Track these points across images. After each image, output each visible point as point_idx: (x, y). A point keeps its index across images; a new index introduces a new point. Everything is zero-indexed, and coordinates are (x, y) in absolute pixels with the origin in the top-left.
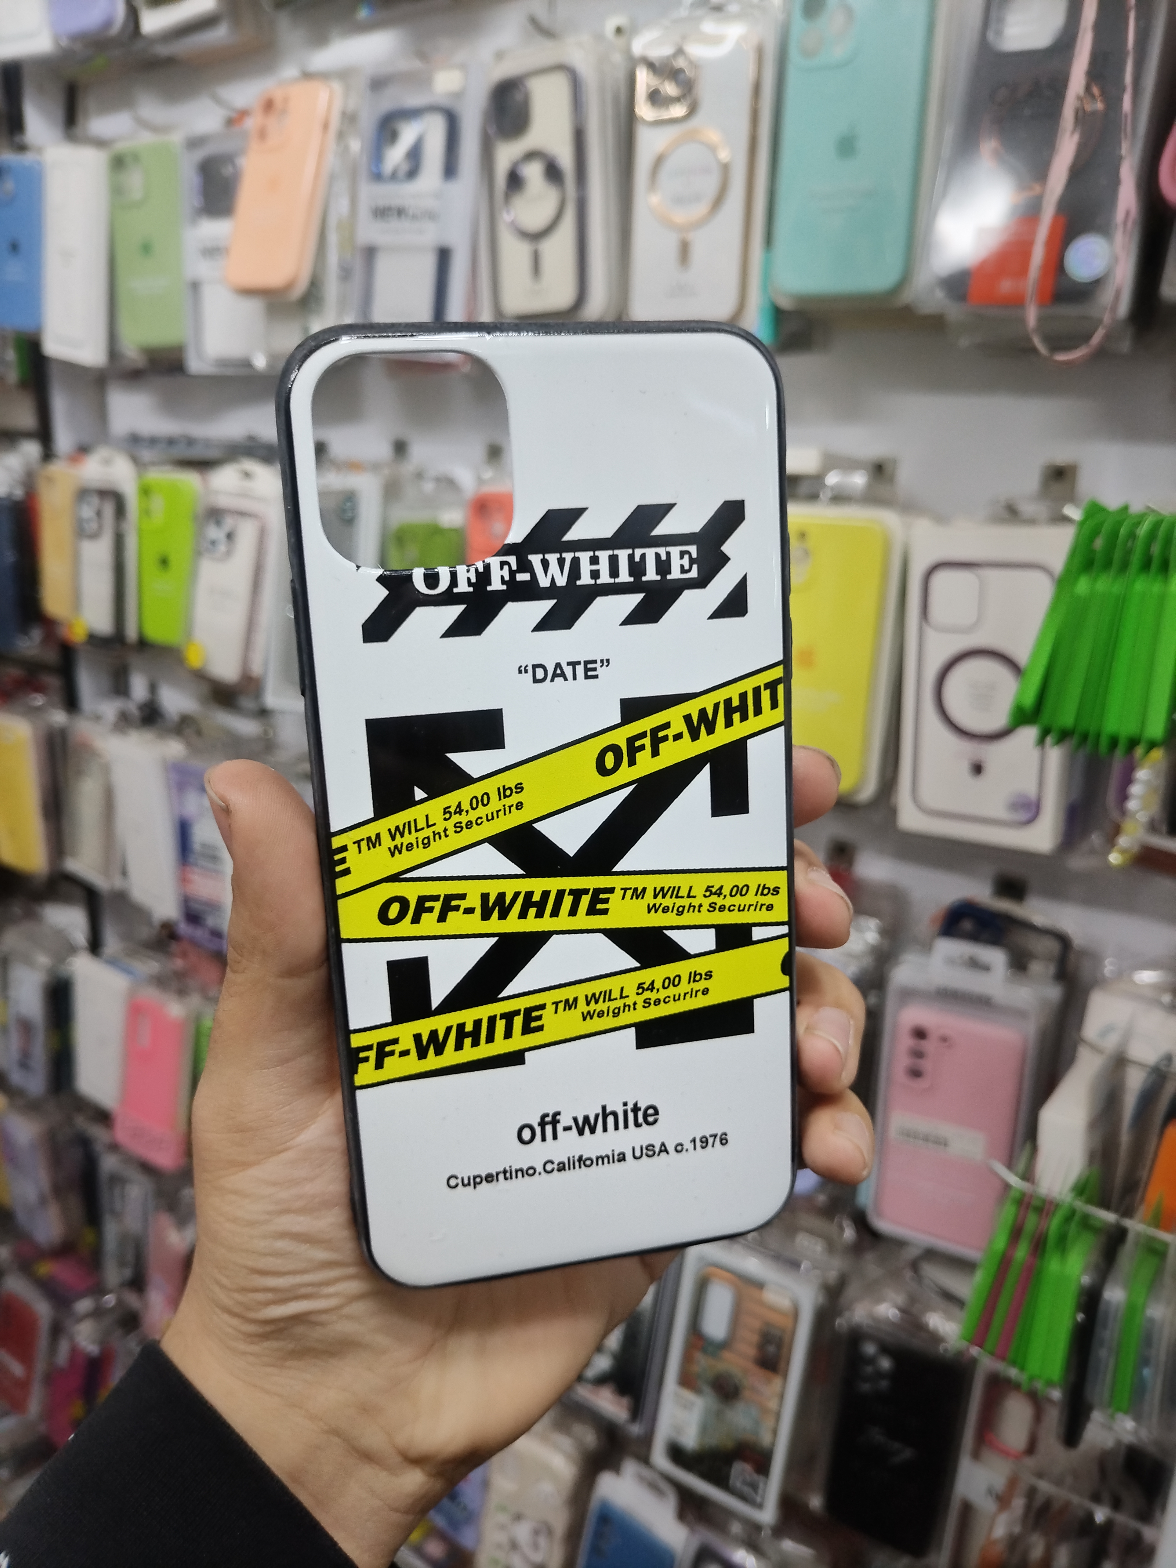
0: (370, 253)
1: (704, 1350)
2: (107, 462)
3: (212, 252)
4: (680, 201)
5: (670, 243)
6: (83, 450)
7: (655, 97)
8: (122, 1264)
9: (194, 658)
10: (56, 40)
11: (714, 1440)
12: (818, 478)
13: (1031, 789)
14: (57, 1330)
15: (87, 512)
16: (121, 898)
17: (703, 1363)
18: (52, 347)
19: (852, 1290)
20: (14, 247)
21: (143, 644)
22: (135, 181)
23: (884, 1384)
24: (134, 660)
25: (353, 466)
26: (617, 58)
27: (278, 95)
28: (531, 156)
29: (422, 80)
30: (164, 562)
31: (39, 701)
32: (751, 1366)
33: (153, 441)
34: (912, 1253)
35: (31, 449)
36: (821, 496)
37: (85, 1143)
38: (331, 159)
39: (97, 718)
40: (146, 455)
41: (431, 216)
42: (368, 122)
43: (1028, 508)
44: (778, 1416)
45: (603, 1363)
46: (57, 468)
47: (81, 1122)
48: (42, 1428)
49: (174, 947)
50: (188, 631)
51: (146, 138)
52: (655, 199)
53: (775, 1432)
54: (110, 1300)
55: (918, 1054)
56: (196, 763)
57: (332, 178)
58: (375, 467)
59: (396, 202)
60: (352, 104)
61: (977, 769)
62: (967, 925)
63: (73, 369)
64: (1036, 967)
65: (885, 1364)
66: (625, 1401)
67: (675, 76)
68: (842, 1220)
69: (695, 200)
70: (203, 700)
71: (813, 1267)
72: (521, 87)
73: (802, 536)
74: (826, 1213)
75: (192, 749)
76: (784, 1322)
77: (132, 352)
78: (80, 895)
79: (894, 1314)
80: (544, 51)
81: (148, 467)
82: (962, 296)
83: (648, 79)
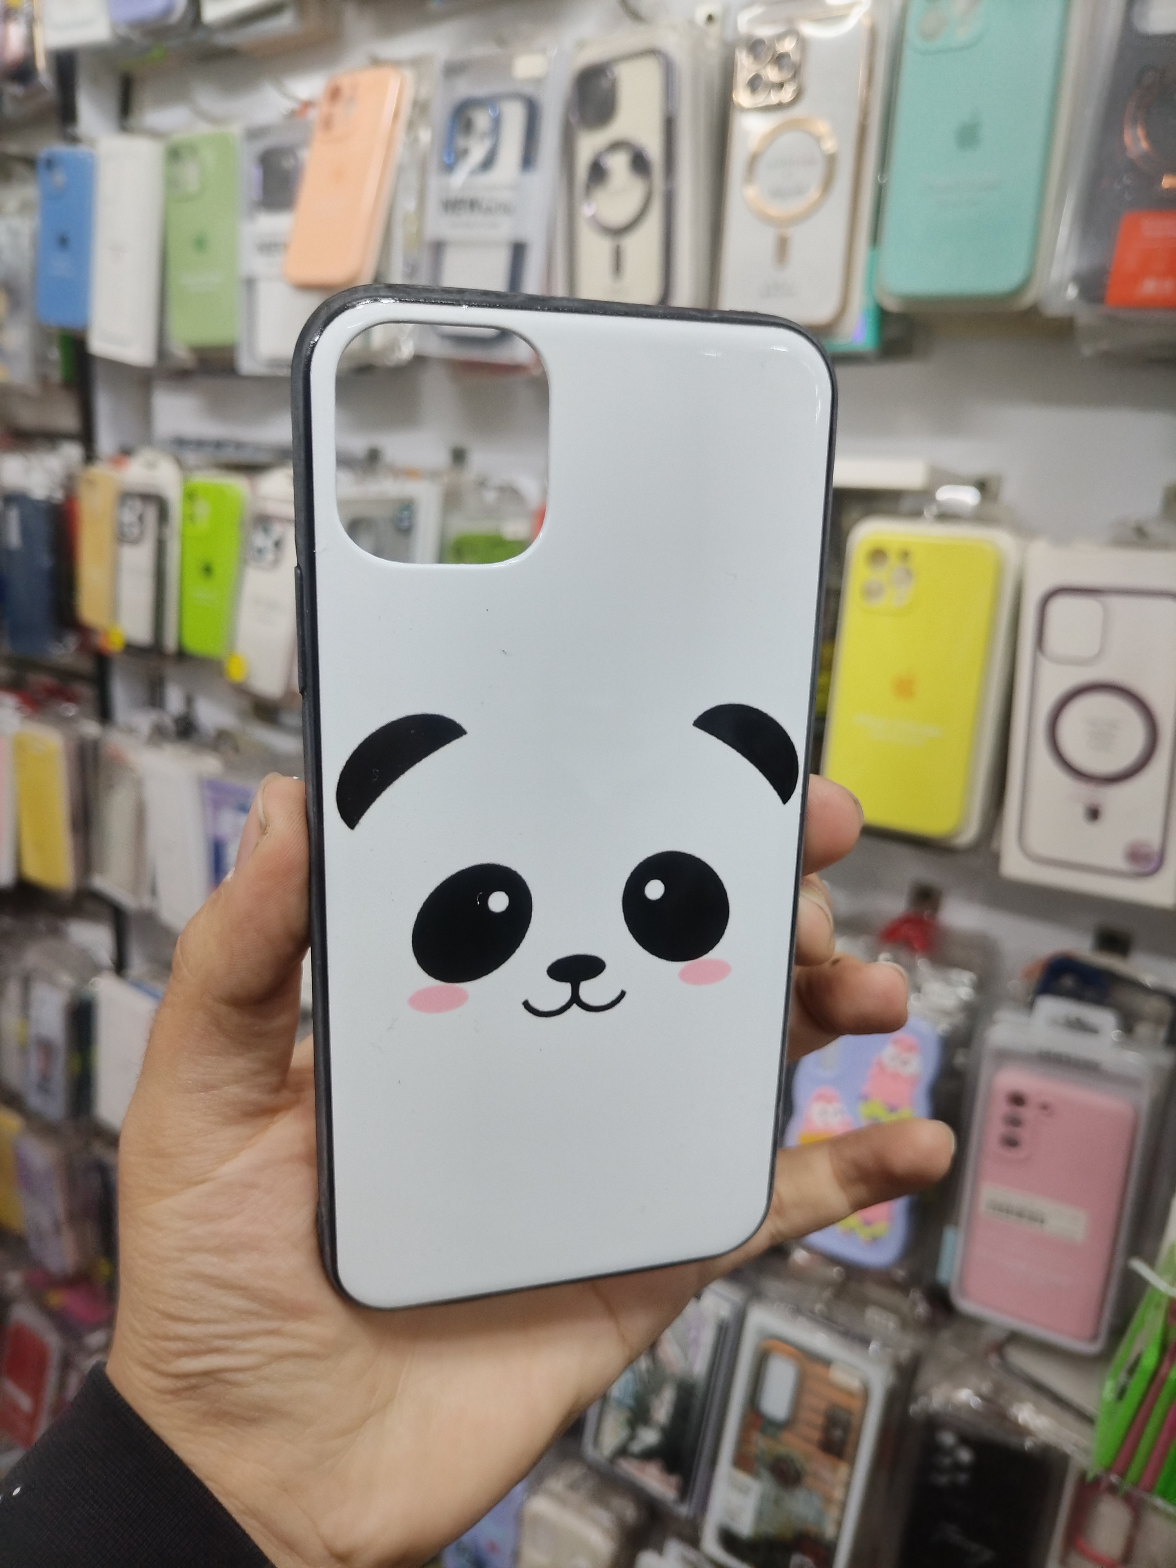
0: (438, 248)
1: (763, 1431)
2: (151, 465)
3: (269, 247)
4: (778, 194)
5: (767, 239)
6: (126, 452)
7: (754, 84)
9: (236, 671)
10: (114, 25)
11: (771, 1529)
12: (926, 495)
13: (1152, 839)
14: (67, 1364)
15: (128, 517)
16: (149, 918)
17: (760, 1443)
18: (99, 346)
19: (928, 1375)
20: (63, 242)
21: (182, 656)
22: (191, 173)
23: (963, 1478)
24: (171, 671)
25: (410, 473)
26: (712, 44)
27: (345, 84)
28: (616, 146)
29: (502, 65)
30: (208, 570)
31: (70, 712)
32: (813, 1450)
33: (199, 444)
34: (990, 1335)
35: (72, 452)
36: (925, 513)
37: (102, 1171)
38: (401, 150)
39: (131, 731)
40: (191, 457)
41: (506, 209)
42: (440, 111)
43: (1158, 530)
44: (843, 1506)
45: (649, 1437)
46: (100, 471)
47: (97, 1147)
50: (231, 643)
51: (203, 129)
52: (751, 192)
53: (839, 1524)
55: (1015, 1122)
56: (235, 781)
57: (401, 170)
58: (433, 475)
59: (469, 194)
60: (424, 91)
61: (1094, 814)
62: (1068, 982)
63: (119, 368)
64: (1143, 1030)
65: (965, 1456)
66: (674, 1480)
67: (779, 60)
68: (916, 1294)
69: (799, 191)
70: (242, 715)
71: (885, 1345)
72: (609, 74)
73: (905, 555)
74: (903, 1287)
75: (229, 766)
76: (856, 1405)
77: (180, 350)
78: (107, 914)
79: (975, 1402)
80: (634, 36)
81: (194, 471)
82: (1098, 299)
83: (748, 65)
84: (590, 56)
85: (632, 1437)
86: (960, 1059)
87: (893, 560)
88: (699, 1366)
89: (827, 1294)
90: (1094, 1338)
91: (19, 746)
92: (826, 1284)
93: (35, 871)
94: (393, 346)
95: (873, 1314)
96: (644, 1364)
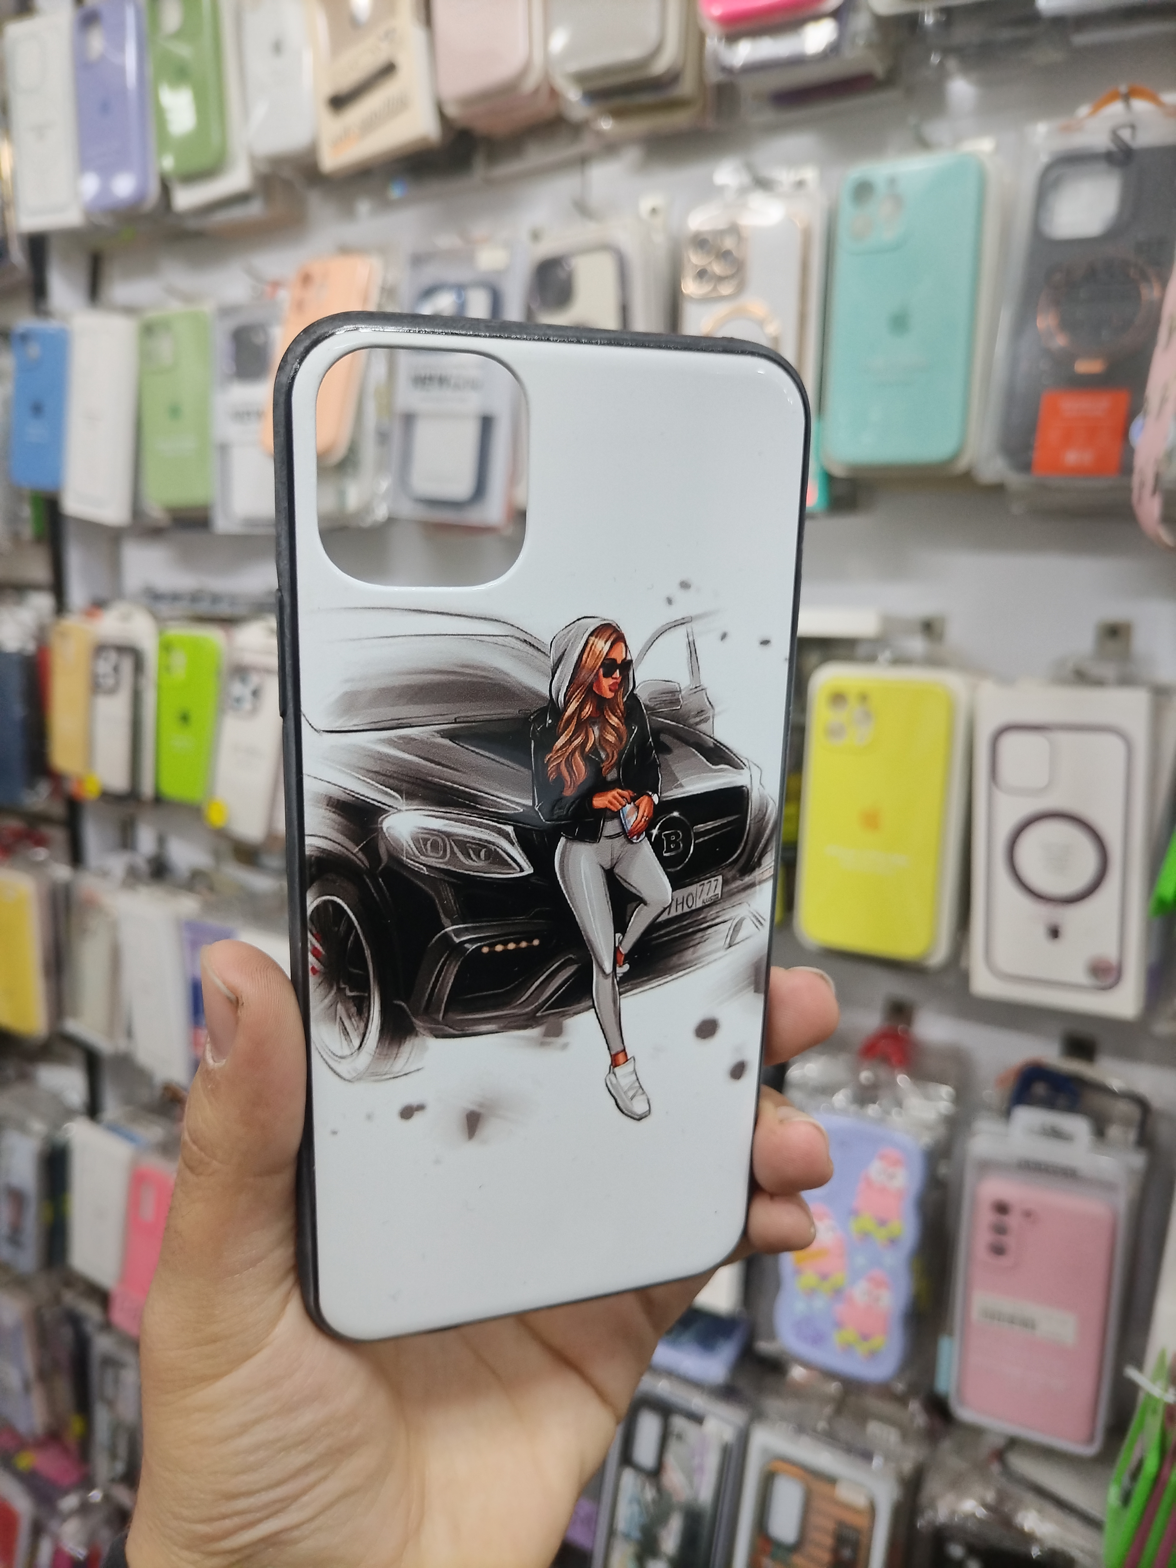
0: (409, 419)
1: (773, 1557)
2: (126, 618)
3: (242, 416)
6: (98, 605)
7: (702, 274)
8: (114, 1457)
9: (216, 817)
10: (86, 212)
12: (878, 641)
13: (1109, 952)
14: (38, 1530)
15: (104, 667)
16: (125, 1061)
18: (72, 505)
19: (933, 1486)
20: (37, 409)
21: (159, 800)
22: (164, 347)
24: (144, 815)
27: (315, 268)
29: (466, 256)
30: (185, 718)
31: (41, 856)
33: (175, 597)
34: (995, 1442)
35: (43, 602)
36: (879, 658)
37: (75, 1320)
39: (104, 874)
40: (165, 609)
41: (475, 385)
42: (408, 294)
43: (1095, 669)
46: (73, 622)
47: (69, 1298)
49: (175, 1110)
50: (210, 790)
51: (175, 307)
54: (96, 1495)
55: (1000, 1230)
56: (214, 921)
59: (437, 372)
60: (393, 277)
61: (1055, 933)
62: (1040, 1089)
64: (1114, 1132)
67: (724, 255)
68: (915, 1406)
70: (217, 855)
71: (887, 1458)
72: (564, 265)
73: (864, 698)
74: (902, 1400)
75: (208, 907)
76: (861, 1522)
77: (155, 511)
78: (78, 1056)
79: (981, 1512)
80: (587, 232)
81: (171, 623)
82: (1025, 466)
83: (695, 259)
84: (547, 248)
86: (943, 1170)
87: (853, 703)
88: (705, 1494)
89: (828, 1410)
90: (1091, 1439)
92: (826, 1400)
93: (5, 1018)
94: (367, 509)
95: (874, 1428)
96: (650, 1494)
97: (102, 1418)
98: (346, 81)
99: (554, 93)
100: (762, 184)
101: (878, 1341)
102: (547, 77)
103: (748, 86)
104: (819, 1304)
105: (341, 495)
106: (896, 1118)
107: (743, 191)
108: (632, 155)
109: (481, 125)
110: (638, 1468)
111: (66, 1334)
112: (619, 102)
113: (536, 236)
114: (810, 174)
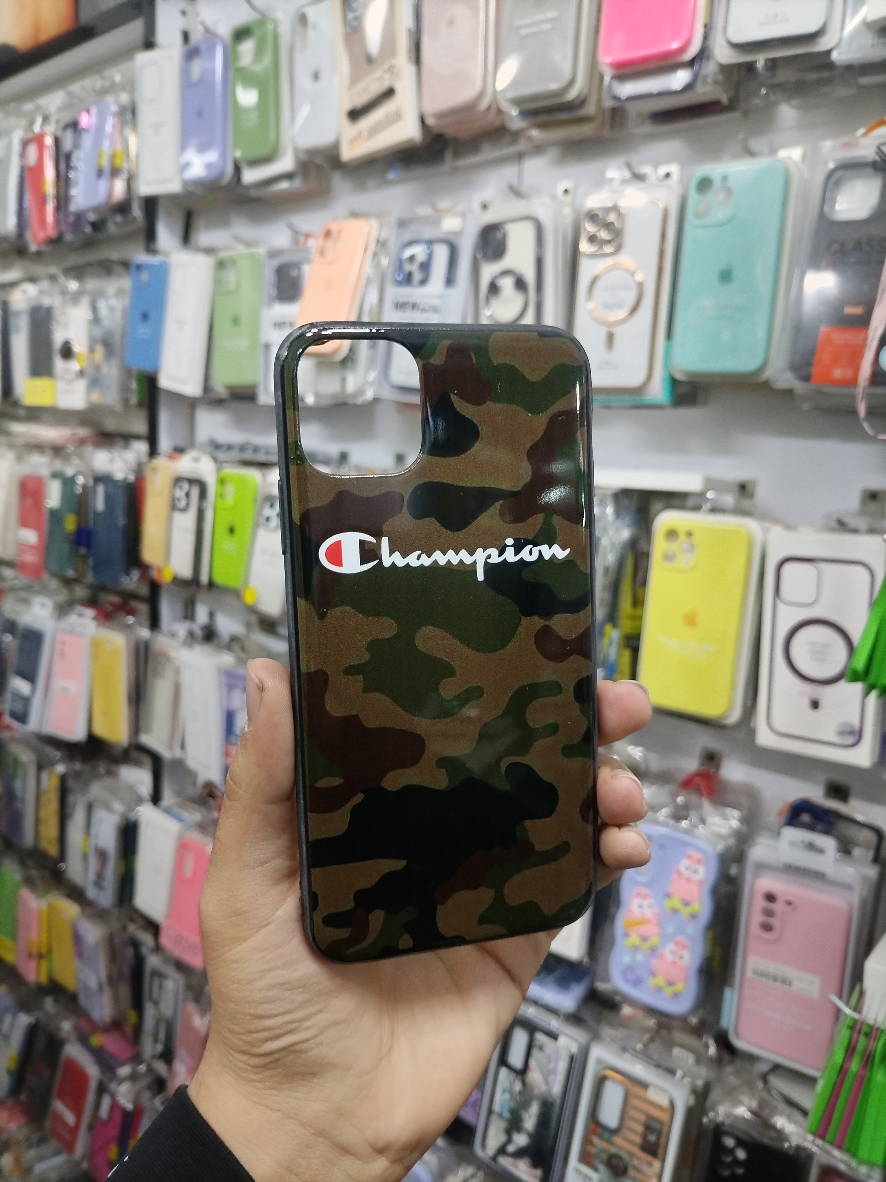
1: (601, 1137)
2: (196, 460)
3: (279, 325)
4: (608, 306)
5: (602, 333)
6: (179, 451)
7: (592, 239)
8: (156, 1040)
9: (249, 598)
10: (185, 183)
12: (701, 495)
13: (855, 722)
14: (102, 1089)
15: (180, 493)
16: (179, 764)
17: (599, 1145)
18: (165, 382)
19: (715, 1094)
20: (145, 316)
21: (211, 585)
22: (231, 277)
23: (740, 1171)
24: (202, 596)
26: (567, 211)
27: (334, 227)
28: (506, 273)
29: (436, 221)
30: (232, 530)
32: (636, 1150)
33: (230, 447)
34: (763, 1067)
35: (141, 447)
36: (702, 508)
37: (136, 944)
38: (368, 270)
39: (173, 635)
40: (222, 455)
41: (435, 310)
43: (853, 522)
45: (521, 1140)
46: (160, 462)
47: (132, 928)
48: (85, 1165)
49: (212, 802)
50: (247, 579)
51: (241, 250)
52: (590, 306)
54: (144, 1067)
55: (769, 913)
56: (242, 670)
57: (368, 281)
59: (411, 300)
60: (384, 234)
61: (815, 705)
62: (806, 818)
63: (177, 398)
64: (857, 852)
65: (741, 1154)
66: (537, 1171)
67: (608, 226)
68: (708, 1038)
69: (620, 306)
70: (249, 626)
71: (686, 1075)
72: (501, 229)
73: (690, 534)
74: (698, 1031)
75: (238, 660)
76: (663, 1116)
77: (219, 388)
78: (147, 761)
79: (747, 1115)
80: (519, 207)
81: (225, 465)
82: (806, 378)
83: (590, 228)
84: (491, 217)
85: (509, 1141)
86: (733, 871)
87: (682, 537)
88: (556, 1089)
89: (646, 1037)
91: (95, 644)
92: (645, 1030)
93: (101, 730)
94: (360, 392)
95: (677, 1051)
96: (518, 1087)
97: (150, 1012)
98: (360, 101)
99: (499, 111)
100: (638, 177)
101: (679, 987)
102: (495, 99)
103: (632, 109)
104: (640, 957)
105: (344, 381)
106: (701, 830)
107: (624, 182)
108: (553, 153)
109: (450, 132)
110: (510, 1068)
111: (130, 952)
112: (542, 118)
113: (485, 207)
114: (674, 169)
